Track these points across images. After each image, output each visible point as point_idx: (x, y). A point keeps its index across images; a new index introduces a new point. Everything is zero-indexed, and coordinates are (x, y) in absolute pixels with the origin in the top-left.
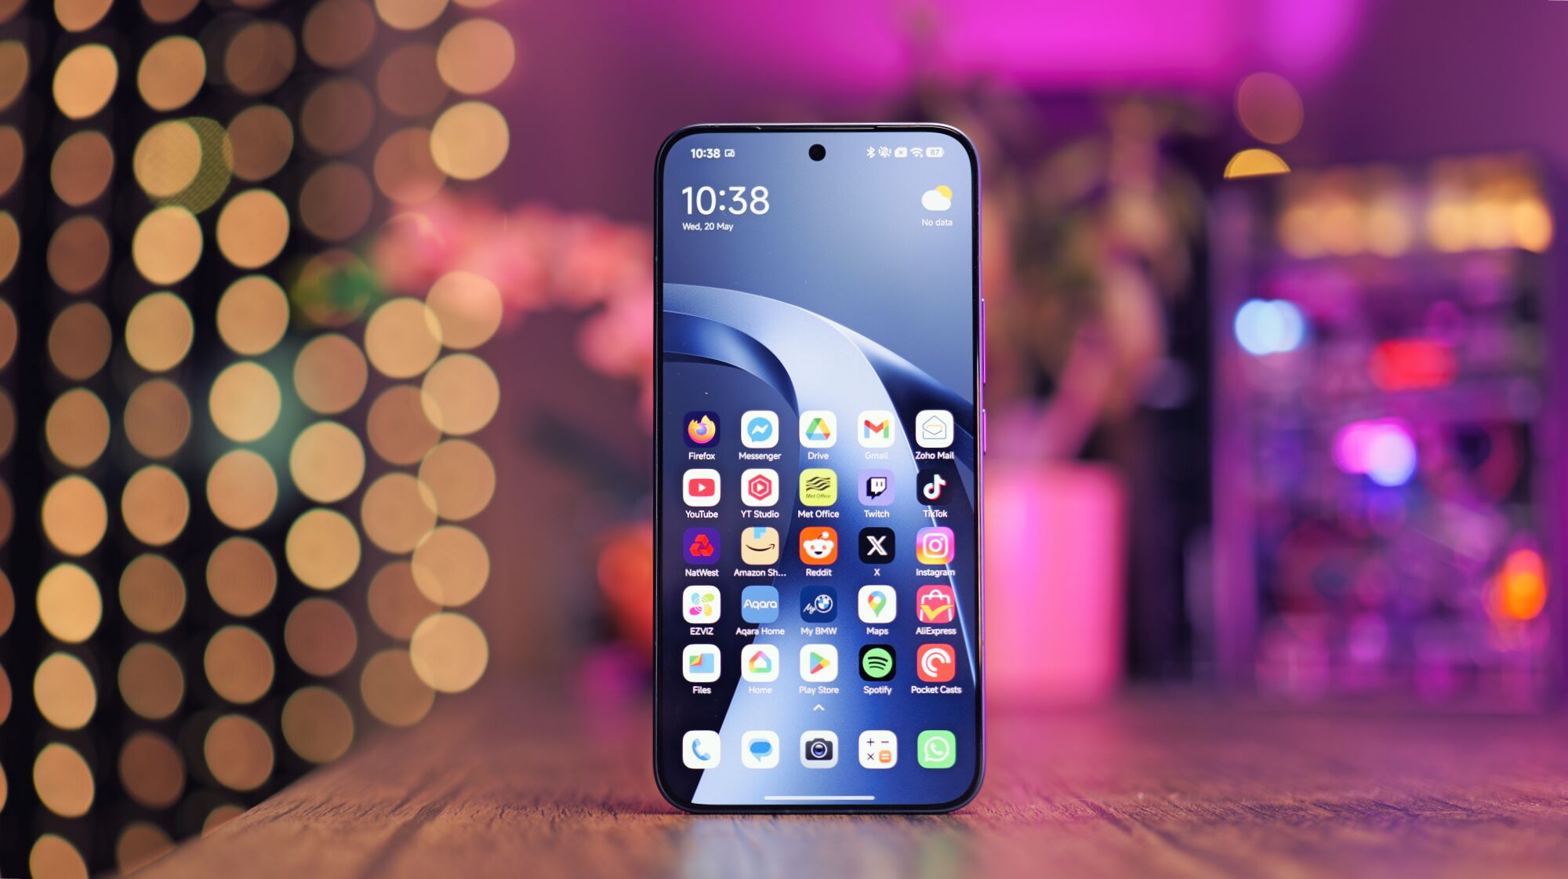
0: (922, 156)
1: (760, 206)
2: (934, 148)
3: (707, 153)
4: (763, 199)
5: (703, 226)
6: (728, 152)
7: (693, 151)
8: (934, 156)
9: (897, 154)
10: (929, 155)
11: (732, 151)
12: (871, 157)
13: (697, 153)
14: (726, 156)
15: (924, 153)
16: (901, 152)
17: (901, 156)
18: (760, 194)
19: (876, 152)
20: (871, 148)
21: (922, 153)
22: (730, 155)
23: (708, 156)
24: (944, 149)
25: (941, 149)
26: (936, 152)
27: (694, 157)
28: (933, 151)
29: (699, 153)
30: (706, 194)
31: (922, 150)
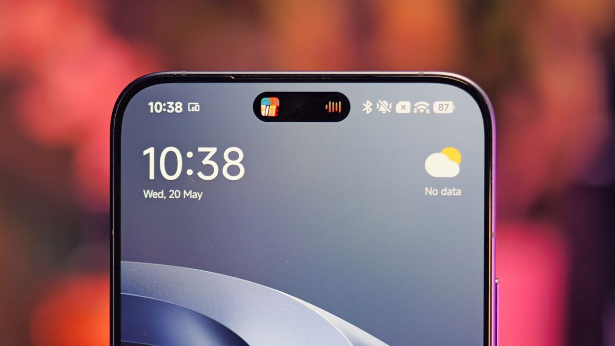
0: (428, 112)
1: (233, 170)
2: (443, 103)
3: (167, 107)
4: (237, 162)
5: (167, 194)
6: (191, 106)
7: (151, 104)
8: (444, 112)
9: (399, 109)
10: (436, 110)
11: (197, 105)
12: (368, 112)
13: (155, 107)
14: (189, 110)
15: (431, 108)
16: (403, 107)
17: (403, 111)
18: (233, 156)
19: (374, 107)
20: (368, 102)
21: (428, 107)
22: (194, 109)
23: (168, 111)
24: (455, 104)
25: (451, 103)
26: (445, 107)
27: (152, 111)
28: (441, 106)
29: (158, 106)
30: (171, 157)
31: (428, 105)
